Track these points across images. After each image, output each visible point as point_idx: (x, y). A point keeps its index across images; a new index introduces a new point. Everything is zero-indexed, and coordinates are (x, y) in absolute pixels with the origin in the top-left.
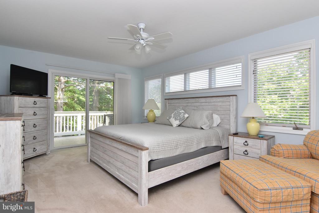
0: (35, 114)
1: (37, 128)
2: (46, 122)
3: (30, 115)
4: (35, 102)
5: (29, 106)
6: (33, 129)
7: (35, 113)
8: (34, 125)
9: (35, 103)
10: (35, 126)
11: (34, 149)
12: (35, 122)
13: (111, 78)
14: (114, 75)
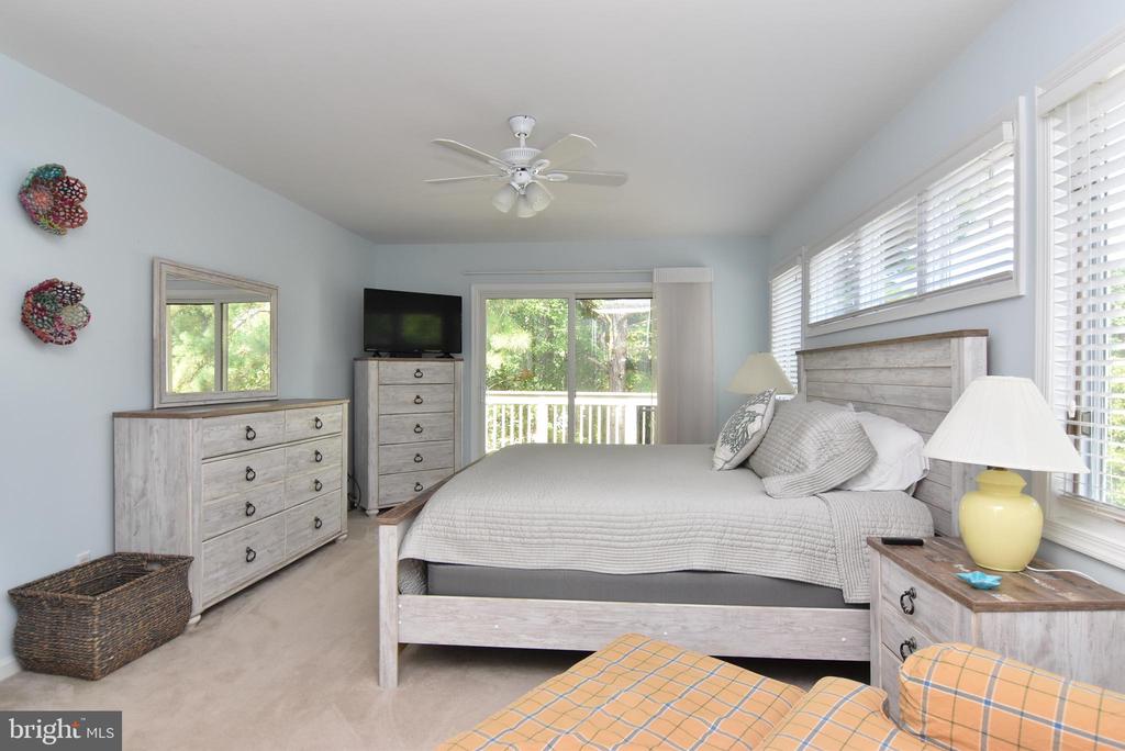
0: (418, 401)
1: (425, 435)
2: (451, 421)
3: (405, 403)
4: (418, 371)
5: (404, 382)
6: (415, 437)
7: (418, 397)
8: (418, 426)
9: (418, 373)
10: (418, 430)
11: (418, 484)
12: (419, 419)
13: (645, 286)
14: (650, 277)
